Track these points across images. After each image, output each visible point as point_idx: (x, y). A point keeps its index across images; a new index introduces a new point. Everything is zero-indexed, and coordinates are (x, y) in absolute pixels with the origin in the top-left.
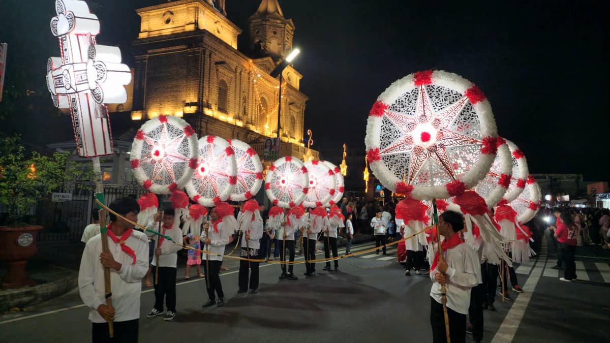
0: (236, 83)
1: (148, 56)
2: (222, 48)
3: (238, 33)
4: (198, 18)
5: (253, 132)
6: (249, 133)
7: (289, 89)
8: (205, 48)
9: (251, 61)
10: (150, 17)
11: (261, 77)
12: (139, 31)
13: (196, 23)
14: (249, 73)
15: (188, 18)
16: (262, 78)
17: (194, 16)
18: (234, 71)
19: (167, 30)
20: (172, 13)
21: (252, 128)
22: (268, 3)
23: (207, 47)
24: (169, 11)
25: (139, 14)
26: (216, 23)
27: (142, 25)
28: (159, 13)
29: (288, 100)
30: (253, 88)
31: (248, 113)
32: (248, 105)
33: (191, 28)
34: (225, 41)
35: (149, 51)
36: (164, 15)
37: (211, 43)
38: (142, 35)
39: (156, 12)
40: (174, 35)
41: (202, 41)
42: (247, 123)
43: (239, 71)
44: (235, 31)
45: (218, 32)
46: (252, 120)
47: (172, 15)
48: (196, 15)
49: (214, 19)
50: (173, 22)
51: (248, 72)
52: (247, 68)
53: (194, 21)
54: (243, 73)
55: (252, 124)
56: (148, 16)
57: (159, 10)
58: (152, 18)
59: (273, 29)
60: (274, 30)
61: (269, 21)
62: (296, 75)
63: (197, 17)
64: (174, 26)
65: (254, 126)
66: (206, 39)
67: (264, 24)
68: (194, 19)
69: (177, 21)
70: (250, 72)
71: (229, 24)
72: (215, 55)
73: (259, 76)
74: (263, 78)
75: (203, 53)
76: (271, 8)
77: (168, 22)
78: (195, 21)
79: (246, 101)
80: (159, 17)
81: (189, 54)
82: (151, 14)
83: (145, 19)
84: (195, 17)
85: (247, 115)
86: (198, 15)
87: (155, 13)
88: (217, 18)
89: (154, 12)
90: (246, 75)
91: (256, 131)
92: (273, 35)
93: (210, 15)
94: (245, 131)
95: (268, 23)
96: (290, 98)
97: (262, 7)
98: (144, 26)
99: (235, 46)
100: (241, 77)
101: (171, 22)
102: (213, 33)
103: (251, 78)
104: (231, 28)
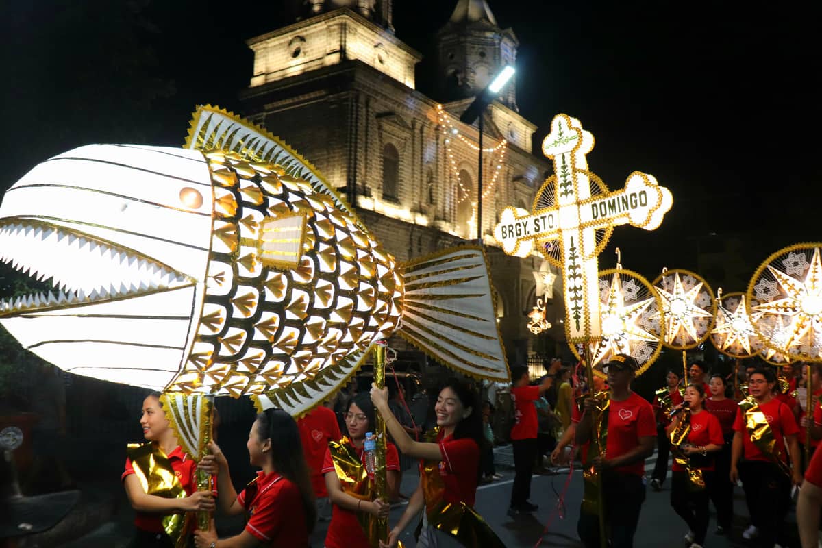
0: (413, 147)
1: (265, 114)
2: (387, 89)
3: (416, 61)
4: (345, 42)
5: (447, 235)
6: (440, 238)
7: (512, 153)
8: (357, 90)
9: (440, 106)
10: (269, 49)
11: (459, 133)
12: (251, 75)
13: (342, 51)
14: (437, 129)
15: (330, 44)
16: (460, 136)
17: (339, 39)
18: (411, 127)
19: (295, 68)
20: (302, 39)
21: (445, 227)
22: (468, 5)
23: (360, 89)
24: (298, 37)
25: (251, 47)
26: (376, 46)
27: (256, 65)
28: (282, 41)
29: (512, 172)
30: (445, 154)
31: (437, 200)
32: (437, 186)
33: (334, 59)
34: (394, 76)
35: (267, 107)
36: (290, 43)
37: (368, 82)
38: (257, 81)
39: (278, 40)
40: (305, 74)
41: (352, 79)
42: (436, 218)
43: (418, 126)
44: (410, 58)
45: (381, 62)
46: (444, 214)
47: (303, 42)
48: (341, 37)
49: (373, 41)
50: (305, 53)
51: (434, 126)
52: (433, 119)
53: (338, 48)
54: (426, 130)
55: (445, 219)
56: (265, 48)
57: (282, 36)
58: (271, 51)
59: (480, 48)
60: (481, 50)
61: (471, 35)
62: (524, 126)
63: (343, 39)
64: (307, 59)
65: (448, 224)
66: (360, 77)
67: (462, 42)
68: (339, 43)
69: (312, 50)
70: (439, 126)
71: (399, 46)
72: (376, 101)
73: (455, 131)
74: (463, 135)
75: (354, 100)
76: (474, 13)
77: (296, 54)
78: (341, 46)
79: (432, 178)
80: (284, 47)
81: (332, 103)
82: (269, 45)
83: (261, 53)
84: (341, 41)
85: (436, 204)
86: (345, 37)
87: (277, 43)
88: (378, 39)
89: (274, 41)
90: (432, 133)
91: (451, 232)
92: (478, 57)
93: (366, 34)
94: (432, 233)
95: (469, 39)
96: (515, 169)
97: (458, 13)
98: (259, 66)
99: (410, 83)
100: (422, 137)
101: (301, 54)
102: (371, 64)
103: (442, 137)
104: (402, 54)
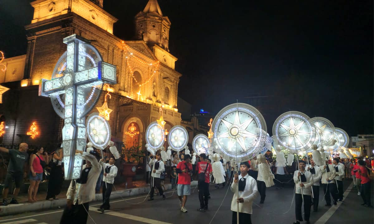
0: (108, 58)
1: (36, 37)
2: (93, 30)
3: (114, 22)
4: (71, 5)
5: (124, 97)
6: (120, 98)
7: (162, 67)
8: (74, 27)
9: (123, 42)
10: (41, 8)
11: (133, 55)
12: (32, 18)
13: (69, 9)
14: (122, 52)
15: (64, 6)
16: (134, 56)
17: (68, 3)
18: (107, 49)
19: (51, 15)
20: (54, 3)
21: (123, 94)
22: (150, 5)
23: (76, 27)
24: (52, 2)
25: (33, 6)
26: (90, 11)
27: (34, 14)
28: (46, 4)
29: (162, 75)
30: (126, 63)
31: (120, 82)
32: (121, 76)
33: (66, 12)
34: (100, 26)
35: (37, 33)
36: (49, 5)
37: (81, 25)
38: (34, 22)
39: (44, 3)
40: (54, 19)
41: (71, 21)
42: (120, 90)
43: (111, 48)
44: (111, 20)
45: (94, 18)
46: (124, 88)
47: (54, 5)
48: (69, 3)
49: (89, 8)
50: (55, 10)
51: (121, 50)
52: (120, 47)
53: (68, 8)
54: (115, 51)
55: (124, 91)
56: (39, 7)
58: (42, 8)
59: (153, 23)
60: (153, 24)
61: (149, 17)
62: (172, 58)
63: (70, 4)
64: (55, 12)
65: (125, 93)
66: (75, 21)
67: (145, 20)
68: (68, 5)
69: (57, 8)
70: (123, 50)
71: (104, 13)
72: (86, 34)
73: (132, 54)
75: (72, 31)
76: (152, 9)
77: (51, 10)
78: (69, 7)
79: (118, 72)
80: (46, 7)
81: (63, 32)
82: (41, 6)
83: (37, 9)
84: (69, 4)
85: (120, 84)
86: (71, 3)
87: (44, 5)
88: (92, 8)
89: (43, 4)
90: (120, 53)
91: (127, 96)
92: (152, 27)
93: (85, 4)
94: (116, 96)
95: (148, 19)
96: (164, 74)
97: (146, 9)
98: (36, 15)
99: (110, 31)
100: (113, 54)
101: (53, 10)
102: (87, 19)
103: (124, 55)
104: (107, 17)
